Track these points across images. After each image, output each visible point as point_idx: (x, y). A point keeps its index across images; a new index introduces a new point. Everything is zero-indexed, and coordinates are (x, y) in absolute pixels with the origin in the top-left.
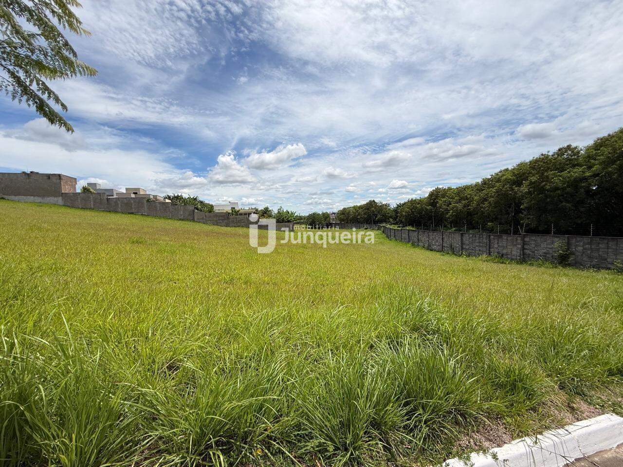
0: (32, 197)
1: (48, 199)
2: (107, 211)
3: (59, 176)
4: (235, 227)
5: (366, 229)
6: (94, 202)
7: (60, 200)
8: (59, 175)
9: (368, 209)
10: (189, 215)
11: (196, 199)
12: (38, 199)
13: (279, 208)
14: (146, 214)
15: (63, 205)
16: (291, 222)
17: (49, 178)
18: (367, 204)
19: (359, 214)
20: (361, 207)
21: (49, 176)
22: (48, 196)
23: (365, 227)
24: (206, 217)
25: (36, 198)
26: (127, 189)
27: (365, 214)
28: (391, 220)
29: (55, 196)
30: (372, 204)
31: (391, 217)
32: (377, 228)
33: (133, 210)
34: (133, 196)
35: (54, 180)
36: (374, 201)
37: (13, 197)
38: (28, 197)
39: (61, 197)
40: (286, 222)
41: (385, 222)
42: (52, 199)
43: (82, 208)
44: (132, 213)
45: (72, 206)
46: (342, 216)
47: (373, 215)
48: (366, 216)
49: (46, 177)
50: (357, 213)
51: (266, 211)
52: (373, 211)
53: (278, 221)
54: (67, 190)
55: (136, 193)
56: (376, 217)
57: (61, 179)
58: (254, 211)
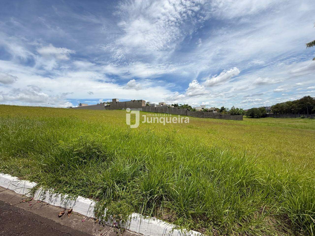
4: (206, 118)
5: (303, 118)
6: (151, 109)
8: (141, 100)
10: (185, 113)
11: (187, 105)
13: (232, 107)
14: (168, 113)
15: (142, 111)
16: (240, 115)
17: (139, 102)
19: (293, 107)
20: (294, 102)
21: (139, 101)
22: (139, 108)
24: (192, 113)
25: (136, 109)
26: (159, 103)
27: (299, 107)
30: (307, 99)
33: (163, 112)
34: (162, 106)
36: (309, 97)
39: (142, 108)
40: (237, 115)
43: (148, 112)
45: (145, 111)
46: (276, 110)
47: (308, 107)
48: (301, 109)
49: (138, 102)
50: (290, 107)
51: (223, 109)
52: (308, 104)
53: (232, 114)
54: (143, 105)
55: (162, 105)
56: (312, 108)
57: (142, 102)
58: (214, 109)
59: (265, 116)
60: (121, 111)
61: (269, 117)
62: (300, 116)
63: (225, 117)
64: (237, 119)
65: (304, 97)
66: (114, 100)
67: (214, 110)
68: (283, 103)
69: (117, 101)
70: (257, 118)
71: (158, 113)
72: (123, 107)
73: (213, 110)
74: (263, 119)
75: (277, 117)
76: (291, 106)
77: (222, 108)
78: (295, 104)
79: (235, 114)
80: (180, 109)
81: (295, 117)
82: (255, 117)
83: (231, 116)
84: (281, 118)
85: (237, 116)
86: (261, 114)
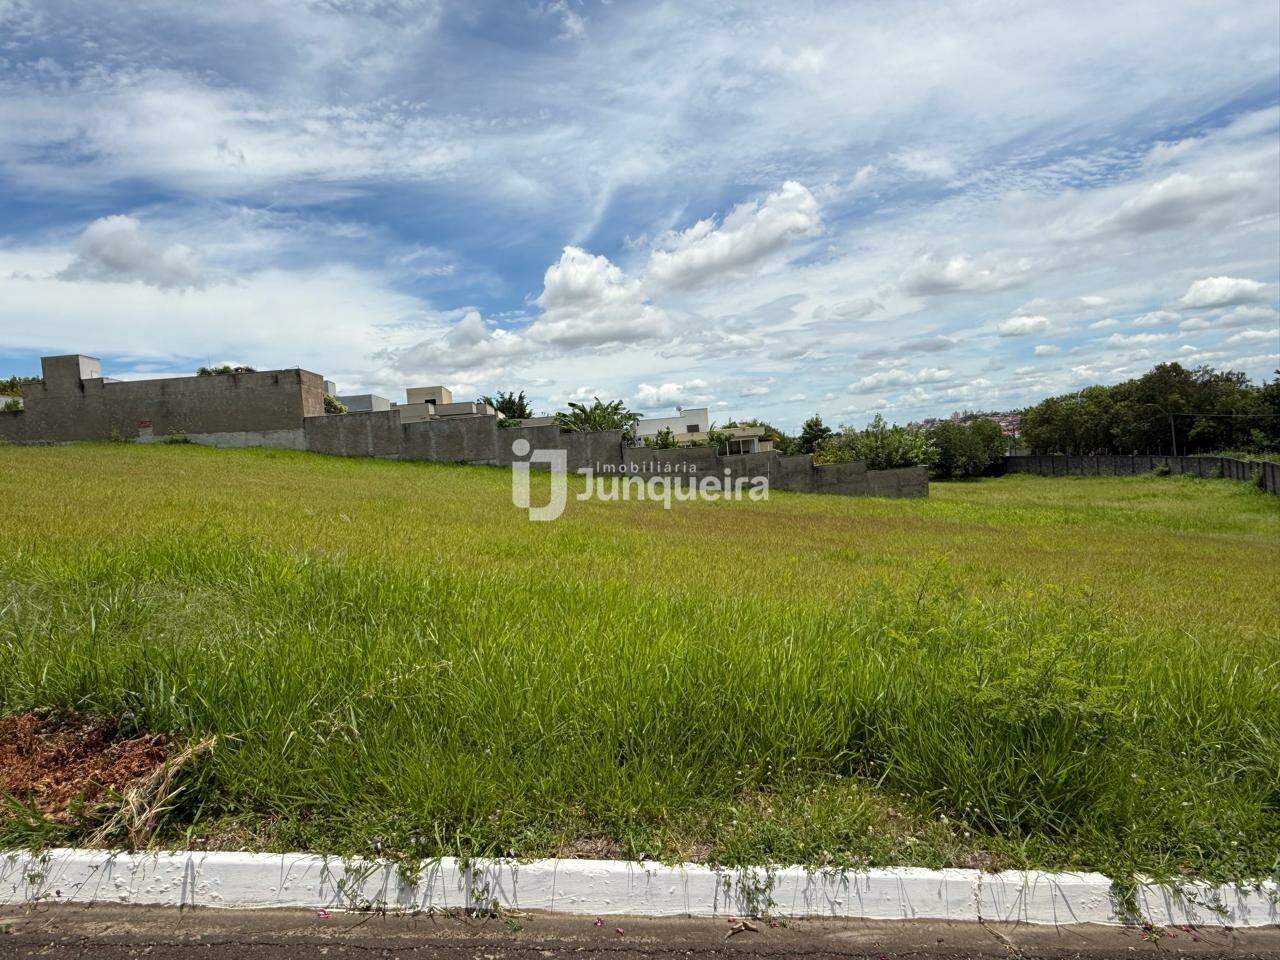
0: (244, 433)
1: (276, 435)
2: (405, 461)
3: (297, 374)
5: (1165, 474)
6: (375, 437)
7: (299, 437)
8: (298, 372)
9: (1151, 399)
10: (610, 460)
12: (255, 438)
13: (872, 421)
14: (498, 464)
15: (307, 451)
16: (916, 463)
17: (277, 382)
18: (1148, 379)
19: (1116, 419)
20: (1122, 393)
21: (276, 377)
22: (276, 429)
23: (1160, 467)
25: (251, 435)
26: (410, 393)
27: (1139, 418)
28: (1257, 434)
29: (289, 428)
30: (1168, 378)
31: (1255, 423)
32: (1215, 471)
33: (467, 455)
34: (431, 409)
35: (288, 386)
36: (1175, 367)
37: (204, 437)
38: (235, 434)
39: (302, 430)
40: (898, 466)
41: (1230, 443)
42: (283, 437)
43: (350, 456)
44: (463, 463)
45: (329, 452)
46: (1044, 431)
47: (1175, 418)
48: (1146, 426)
49: (270, 381)
50: (1105, 416)
51: (815, 433)
52: (1176, 403)
53: (873, 465)
54: (312, 409)
55: (433, 402)
56: (1191, 426)
57: (300, 382)
58: (761, 432)
59: (999, 468)
60: (128, 451)
61: (1016, 472)
62: (1153, 467)
63: (840, 481)
64: (899, 492)
65: (1158, 368)
66: (63, 366)
67: (762, 439)
68: (1072, 396)
69: (87, 372)
70: (966, 477)
71: (427, 461)
72: (143, 424)
73: (756, 441)
74: (993, 483)
75: (1056, 473)
76: (1106, 413)
77: (809, 426)
78: (1122, 404)
79: (890, 464)
80: (574, 436)
81: (1134, 473)
82: (958, 472)
83: (871, 473)
84: (1073, 474)
85: (897, 471)
86: (985, 458)
